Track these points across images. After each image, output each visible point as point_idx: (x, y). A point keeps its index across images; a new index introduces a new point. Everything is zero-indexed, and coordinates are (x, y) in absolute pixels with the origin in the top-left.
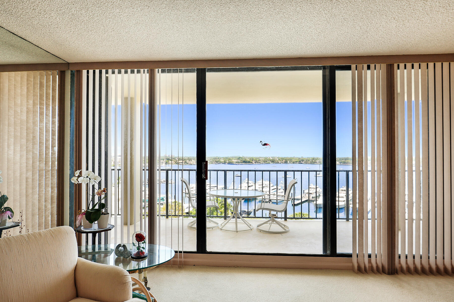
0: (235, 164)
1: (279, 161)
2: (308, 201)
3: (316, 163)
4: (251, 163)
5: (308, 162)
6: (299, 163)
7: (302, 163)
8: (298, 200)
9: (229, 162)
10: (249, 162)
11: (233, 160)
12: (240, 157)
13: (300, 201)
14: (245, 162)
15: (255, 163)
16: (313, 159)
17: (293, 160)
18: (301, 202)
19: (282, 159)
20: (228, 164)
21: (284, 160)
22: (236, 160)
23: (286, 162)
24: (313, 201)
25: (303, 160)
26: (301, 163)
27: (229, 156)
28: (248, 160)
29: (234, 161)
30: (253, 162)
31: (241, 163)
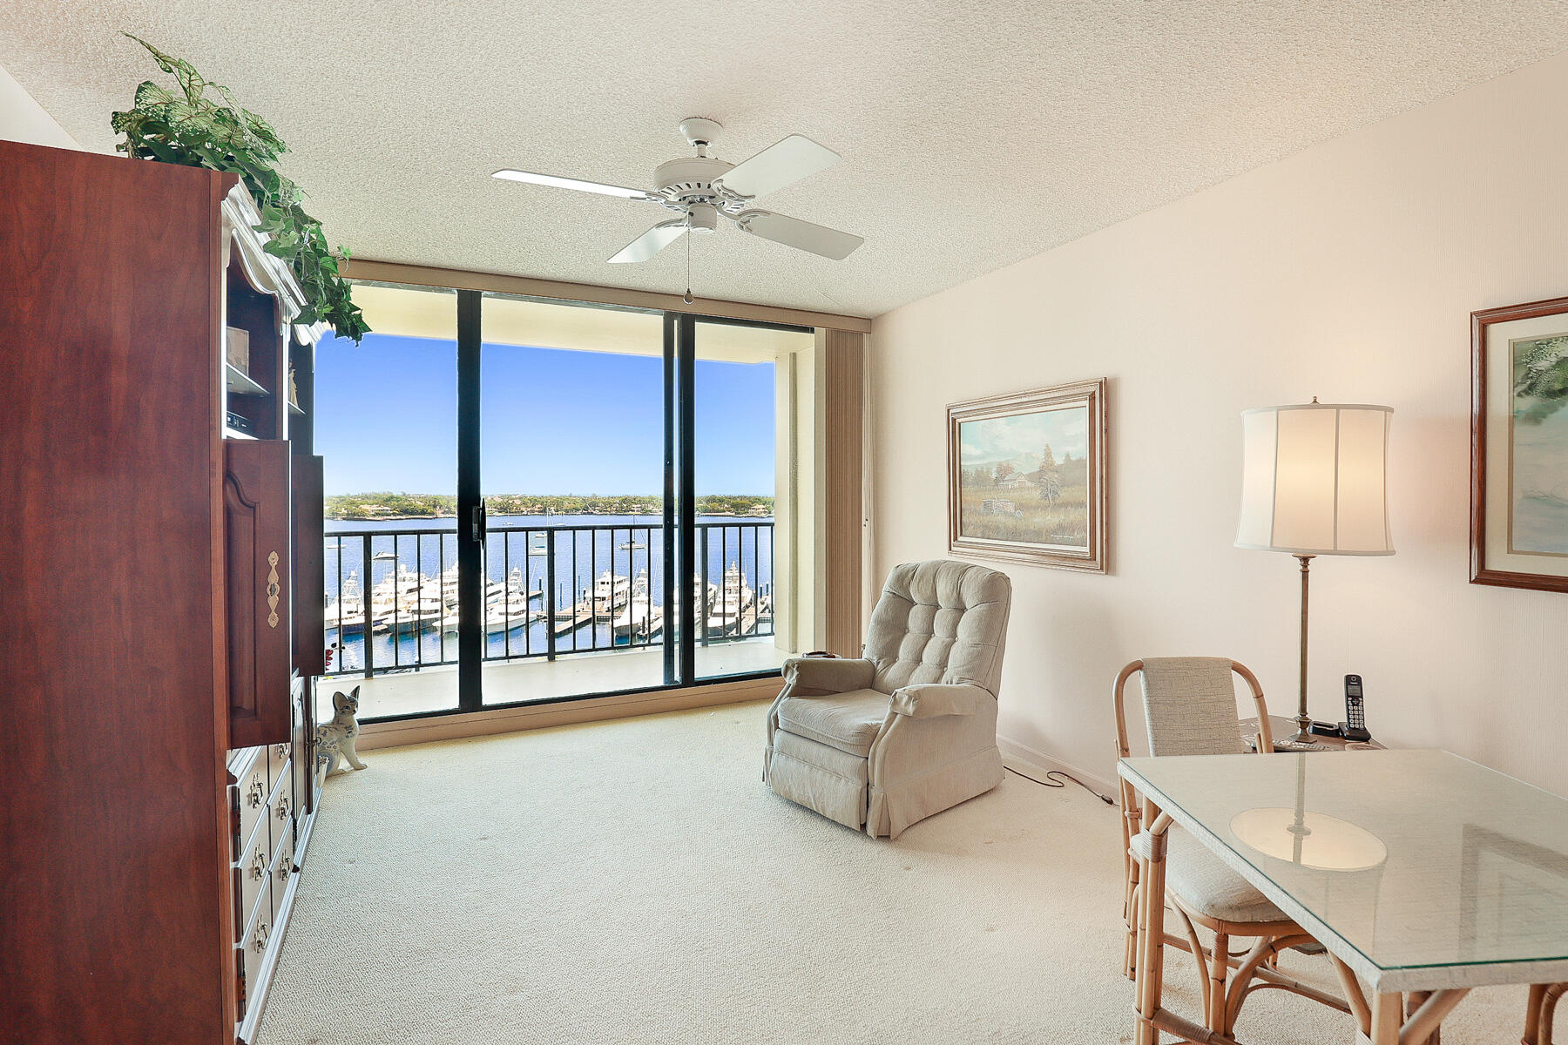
0: (371, 518)
1: (523, 508)
2: (593, 621)
3: (630, 512)
4: (430, 514)
5: (609, 509)
6: (584, 514)
7: (592, 513)
8: (566, 619)
9: (348, 514)
10: (423, 512)
11: (363, 507)
12: (392, 497)
13: (570, 624)
14: (409, 512)
15: (443, 516)
16: (624, 500)
17: (566, 505)
18: (572, 625)
19: (534, 501)
20: (344, 519)
21: (539, 506)
22: (375, 508)
23: (543, 511)
24: (606, 619)
25: (594, 505)
26: (589, 513)
27: (352, 494)
28: (420, 505)
29: (369, 509)
30: (439, 513)
31: (394, 514)
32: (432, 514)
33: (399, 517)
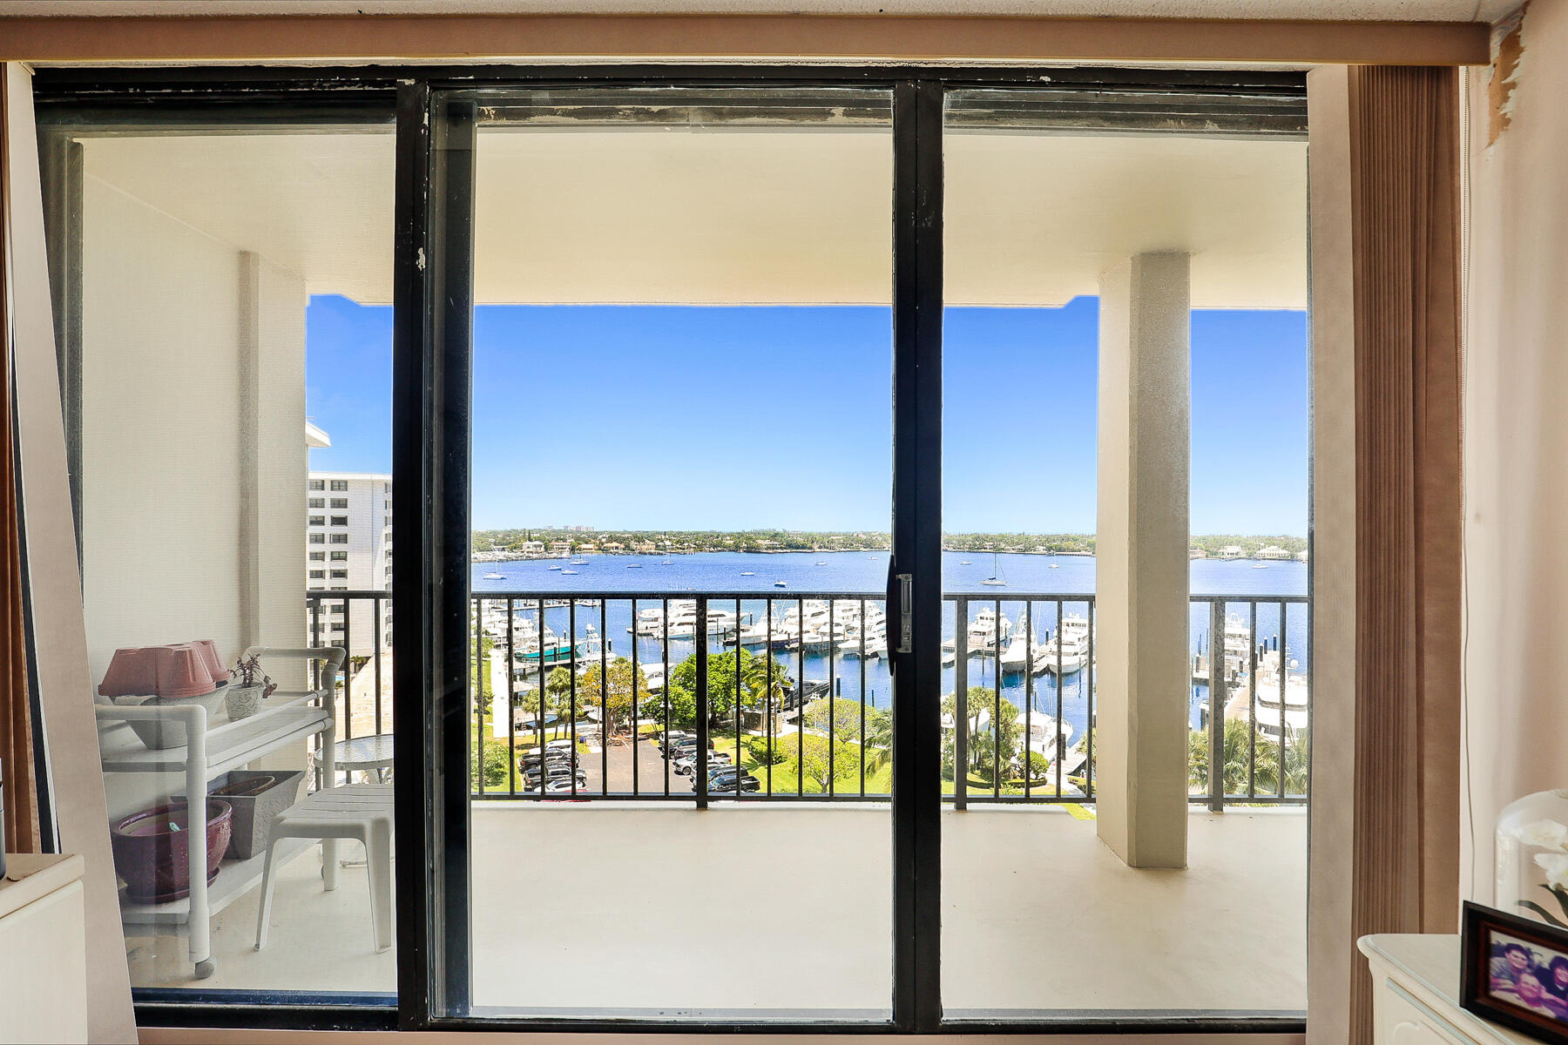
0: (765, 551)
1: (885, 545)
3: (986, 548)
4: (809, 549)
5: (963, 546)
9: (748, 548)
11: (759, 542)
12: (777, 534)
14: (792, 546)
15: (819, 550)
16: (978, 538)
20: (745, 551)
22: (767, 542)
27: (747, 531)
28: (801, 540)
29: (763, 543)
30: (816, 547)
31: (781, 548)
32: (811, 548)
33: (785, 551)
